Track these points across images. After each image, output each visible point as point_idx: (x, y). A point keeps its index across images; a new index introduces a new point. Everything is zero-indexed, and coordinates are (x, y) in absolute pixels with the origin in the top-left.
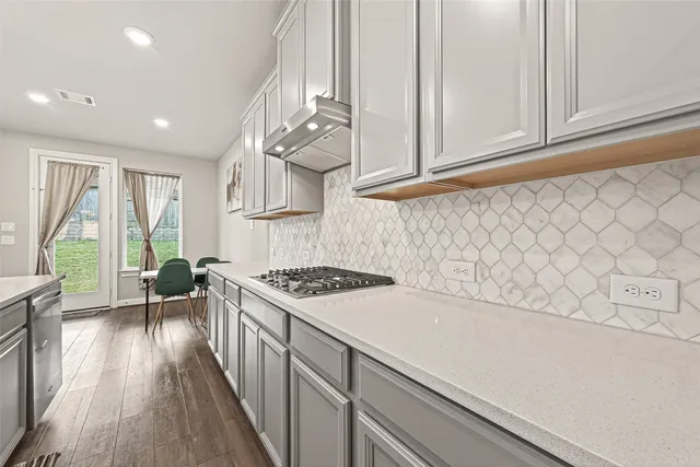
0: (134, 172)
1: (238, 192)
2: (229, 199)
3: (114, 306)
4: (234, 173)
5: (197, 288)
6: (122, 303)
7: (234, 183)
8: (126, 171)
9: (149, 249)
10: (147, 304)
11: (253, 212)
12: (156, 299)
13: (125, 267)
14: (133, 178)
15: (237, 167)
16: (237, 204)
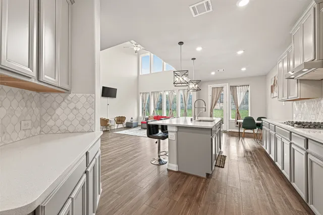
0: (233, 87)
1: (276, 89)
2: (272, 91)
3: (228, 131)
4: (275, 81)
5: (257, 128)
6: (230, 130)
7: (274, 85)
8: (231, 86)
9: (238, 113)
10: (239, 132)
11: (283, 99)
12: (242, 130)
13: (231, 119)
14: (233, 88)
15: (276, 78)
16: (275, 94)
